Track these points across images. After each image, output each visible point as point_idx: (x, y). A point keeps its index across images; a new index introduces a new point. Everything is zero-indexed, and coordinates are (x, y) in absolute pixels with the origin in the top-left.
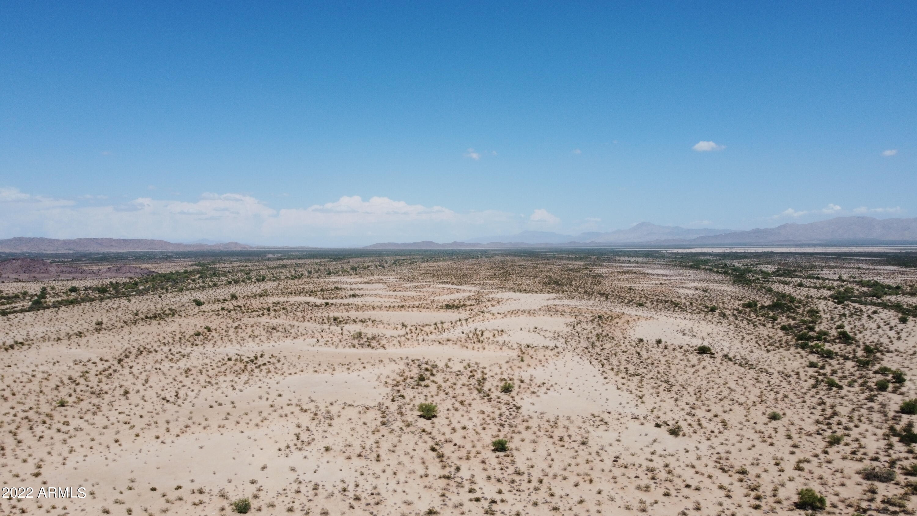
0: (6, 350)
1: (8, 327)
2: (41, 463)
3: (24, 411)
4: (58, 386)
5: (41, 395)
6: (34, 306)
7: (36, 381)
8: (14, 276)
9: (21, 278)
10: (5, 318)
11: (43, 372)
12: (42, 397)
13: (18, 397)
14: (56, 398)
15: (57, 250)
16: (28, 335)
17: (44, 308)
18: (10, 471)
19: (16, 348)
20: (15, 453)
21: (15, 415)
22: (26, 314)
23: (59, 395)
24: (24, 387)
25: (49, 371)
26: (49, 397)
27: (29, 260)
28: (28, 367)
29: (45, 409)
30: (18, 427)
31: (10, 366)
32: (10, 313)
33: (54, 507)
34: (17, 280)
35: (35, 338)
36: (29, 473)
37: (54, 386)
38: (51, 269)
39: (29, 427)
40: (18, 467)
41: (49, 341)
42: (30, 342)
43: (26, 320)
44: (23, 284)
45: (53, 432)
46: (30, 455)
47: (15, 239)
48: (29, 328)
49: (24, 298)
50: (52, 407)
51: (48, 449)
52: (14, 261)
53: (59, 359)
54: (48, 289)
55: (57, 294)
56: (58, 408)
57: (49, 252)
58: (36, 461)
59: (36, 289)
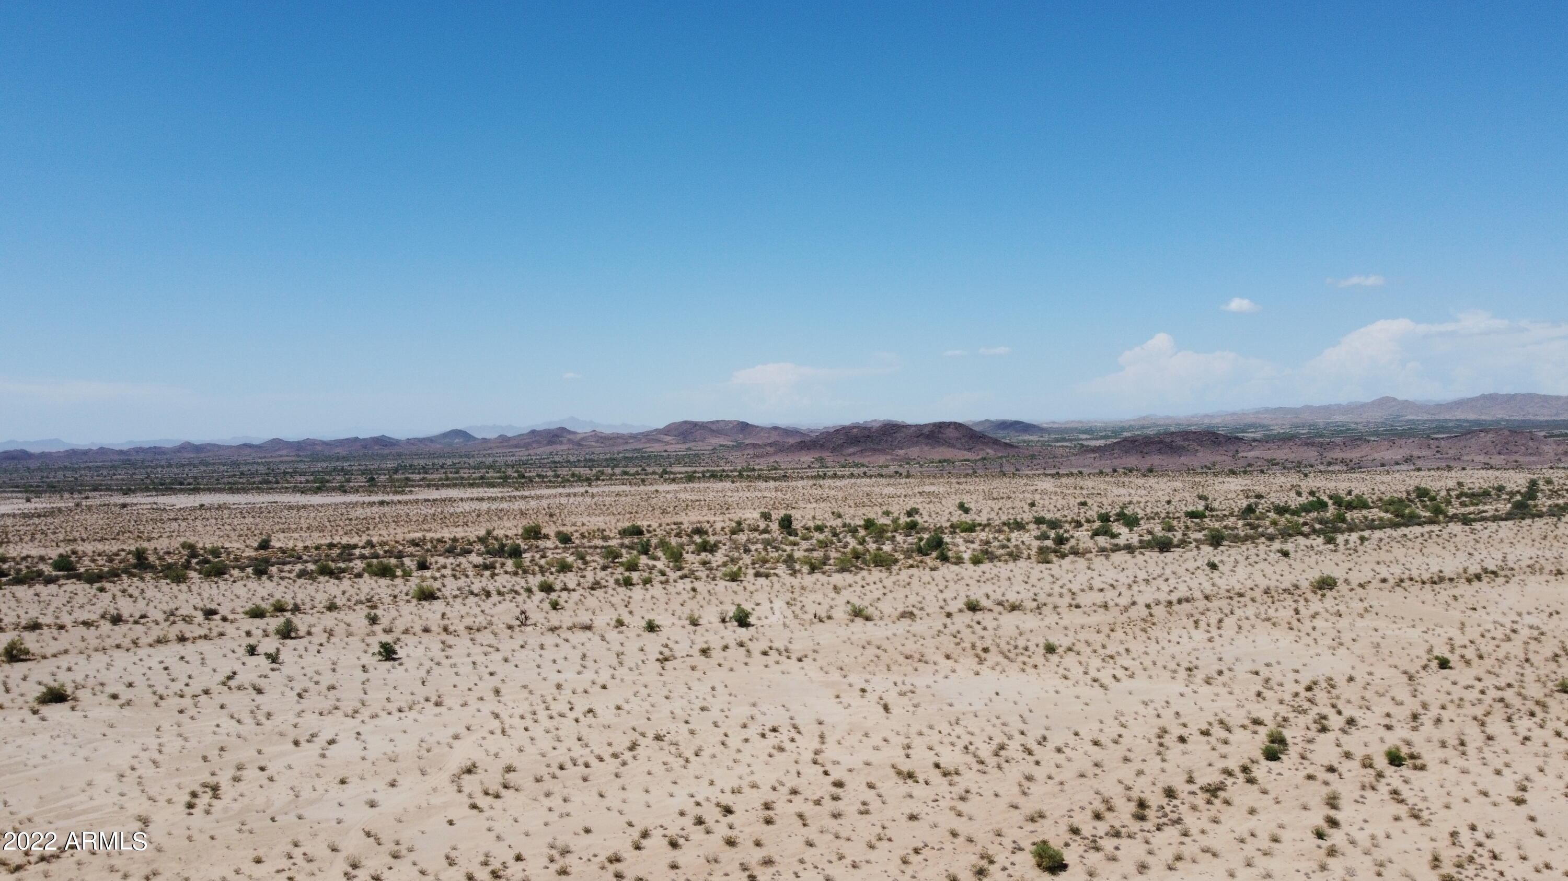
0: (1469, 581)
1: (1472, 543)
2: (1525, 783)
3: (1498, 688)
4: (1557, 655)
5: (1527, 665)
6: (1515, 511)
7: (1518, 640)
8: (1482, 458)
9: (1492, 462)
10: (1467, 528)
11: (1531, 627)
12: (1528, 670)
13: (1488, 663)
14: (1553, 676)
15: (1557, 415)
16: (1504, 559)
17: (1533, 516)
18: (1475, 784)
19: (1485, 579)
20: (1482, 755)
21: (1483, 692)
22: (1502, 523)
23: (1560, 671)
24: (1498, 646)
25: (1541, 626)
26: (1542, 672)
27: (1507, 433)
28: (1504, 614)
29: (1535, 691)
30: (1488, 714)
31: (1475, 609)
32: (1475, 520)
33: (1548, 866)
34: (1488, 467)
35: (1516, 567)
36: (1505, 795)
37: (1550, 654)
38: (1546, 448)
39: (1505, 716)
40: (1488, 781)
41: (1541, 574)
42: (1509, 573)
43: (1502, 534)
44: (1497, 473)
45: (1547, 734)
46: (1507, 765)
47: (1484, 397)
48: (1506, 548)
49: (1499, 496)
50: (1547, 691)
51: (1539, 762)
52: (1483, 434)
53: (1559, 607)
54: (1541, 483)
55: (1555, 493)
56: (1557, 695)
57: (1541, 418)
58: (1518, 777)
59: (1519, 482)
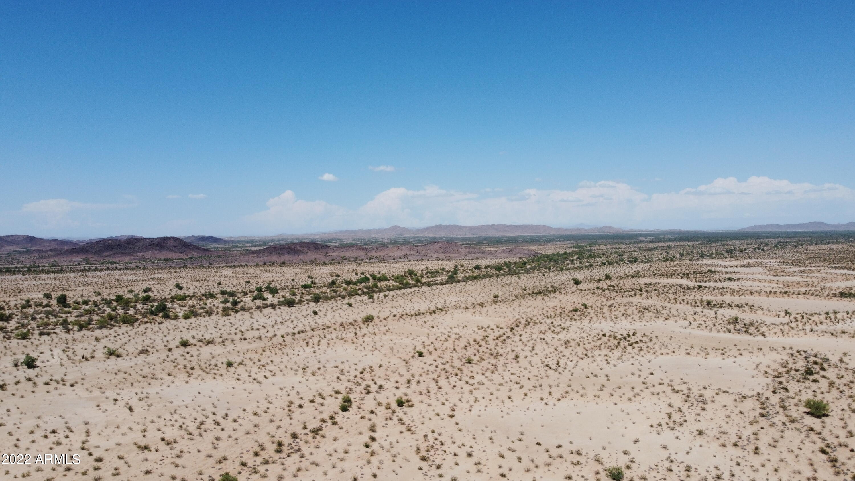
0: (431, 314)
1: (432, 295)
2: (454, 407)
3: (443, 364)
4: (466, 346)
5: (454, 352)
6: (449, 280)
7: (451, 340)
8: (435, 255)
9: (440, 257)
10: (430, 288)
11: (456, 334)
12: (455, 354)
13: (439, 352)
14: (464, 356)
15: (465, 235)
16: (445, 303)
17: (456, 282)
18: (434, 410)
19: (437, 313)
20: (437, 396)
21: (437, 366)
22: (444, 286)
23: (467, 353)
24: (443, 344)
25: (460, 333)
26: (460, 355)
27: (446, 243)
28: (445, 328)
29: (457, 364)
30: (439, 376)
31: (433, 327)
32: (433, 285)
33: (463, 445)
34: (438, 259)
35: (450, 306)
36: (446, 414)
37: (463, 346)
38: (461, 250)
39: (446, 377)
40: (439, 408)
41: (460, 308)
42: (447, 309)
43: (444, 291)
44: (442, 262)
45: (462, 383)
46: (447, 400)
47: (436, 226)
48: (446, 298)
49: (443, 273)
50: (462, 363)
51: (459, 396)
52: (436, 244)
53: (467, 324)
54: (459, 266)
55: (465, 271)
56: (466, 364)
57: (459, 236)
58: (451, 405)
59: (451, 266)
